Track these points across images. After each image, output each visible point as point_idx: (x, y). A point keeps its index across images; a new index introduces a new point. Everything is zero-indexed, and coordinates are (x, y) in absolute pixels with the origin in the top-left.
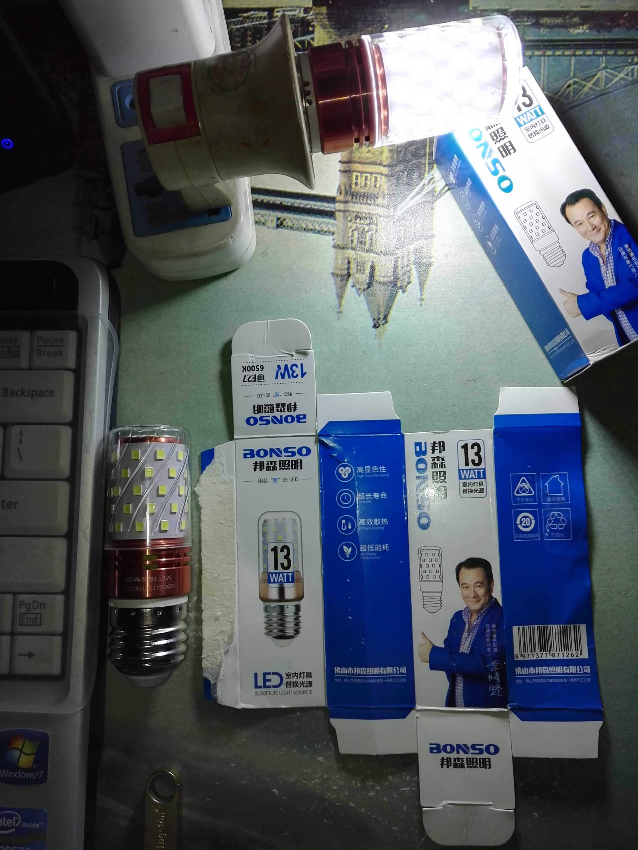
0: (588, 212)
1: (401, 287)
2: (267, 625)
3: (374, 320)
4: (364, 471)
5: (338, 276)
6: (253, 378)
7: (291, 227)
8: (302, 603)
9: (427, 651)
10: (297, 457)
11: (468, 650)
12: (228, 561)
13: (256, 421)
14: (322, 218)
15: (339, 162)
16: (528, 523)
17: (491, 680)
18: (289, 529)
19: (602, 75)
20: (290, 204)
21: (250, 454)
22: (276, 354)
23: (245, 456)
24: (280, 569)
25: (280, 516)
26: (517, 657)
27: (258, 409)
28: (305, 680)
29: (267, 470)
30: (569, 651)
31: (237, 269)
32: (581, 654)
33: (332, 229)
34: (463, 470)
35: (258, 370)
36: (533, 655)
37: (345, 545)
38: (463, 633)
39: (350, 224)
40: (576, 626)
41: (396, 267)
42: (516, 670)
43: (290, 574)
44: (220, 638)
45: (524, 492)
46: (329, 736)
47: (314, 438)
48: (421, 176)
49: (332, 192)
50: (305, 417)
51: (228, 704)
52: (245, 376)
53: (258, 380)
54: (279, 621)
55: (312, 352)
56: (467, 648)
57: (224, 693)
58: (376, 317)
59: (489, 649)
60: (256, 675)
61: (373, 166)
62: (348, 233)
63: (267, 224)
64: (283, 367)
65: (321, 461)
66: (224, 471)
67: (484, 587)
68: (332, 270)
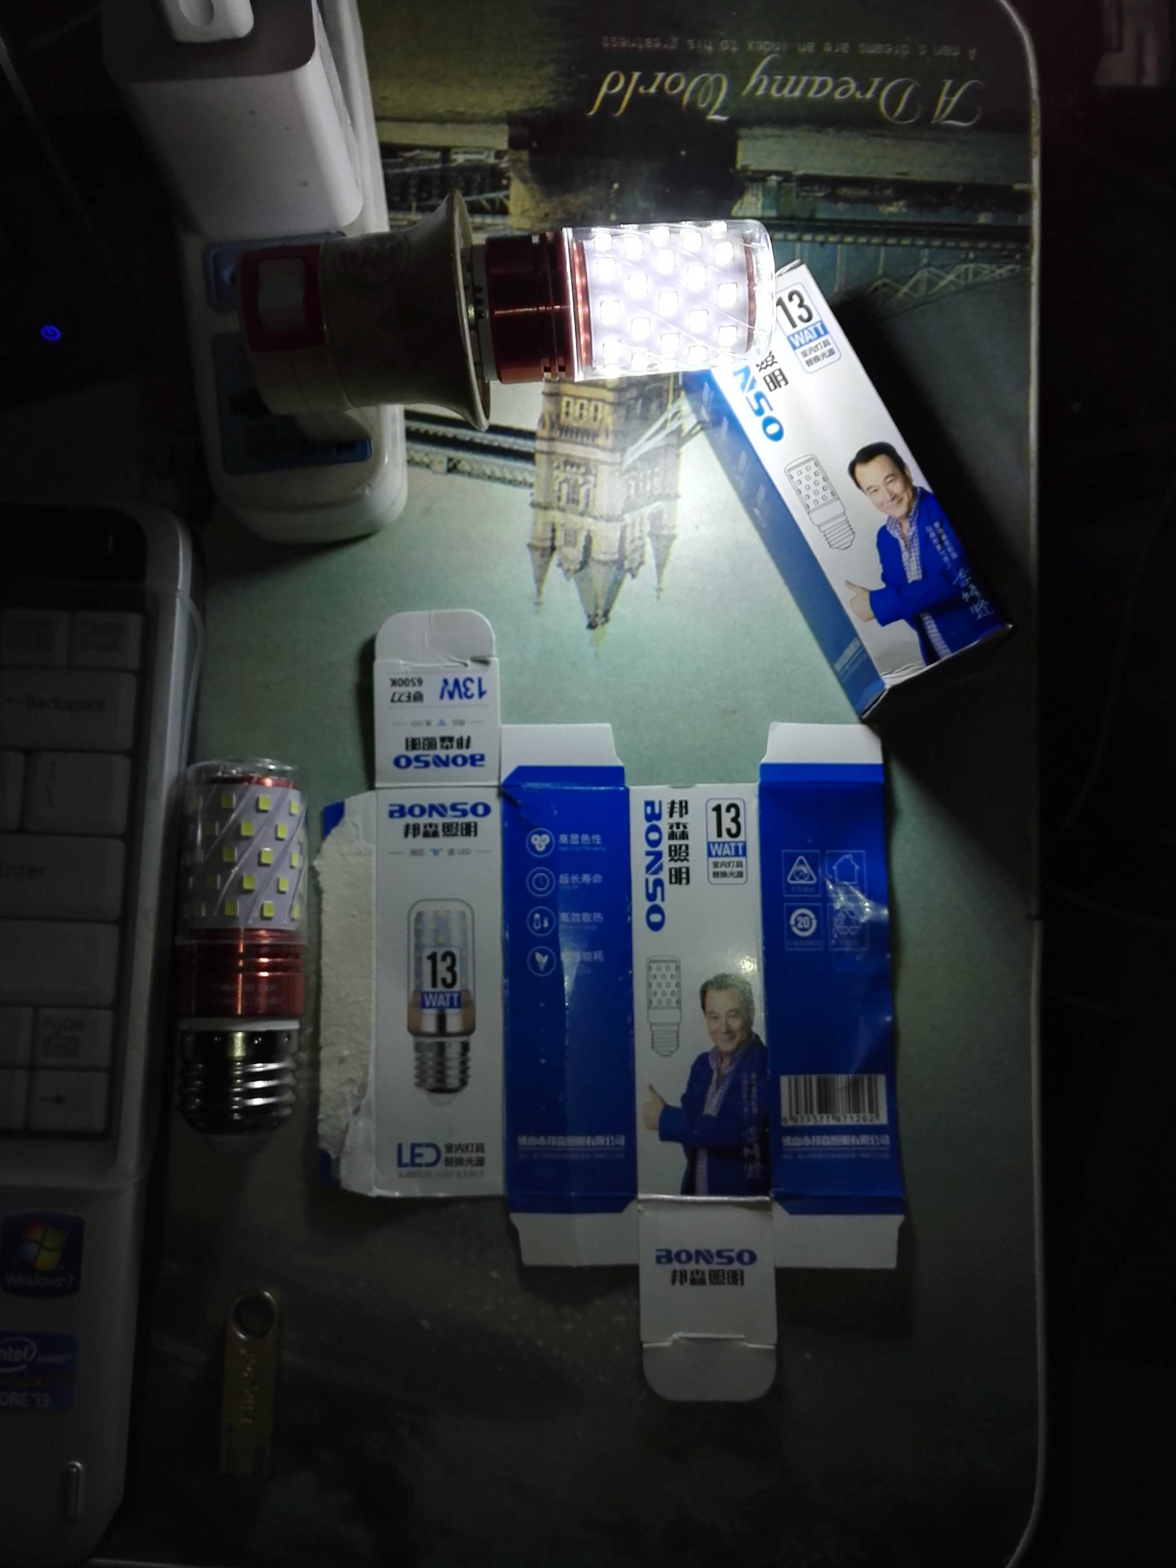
0: (884, 474)
1: (629, 570)
2: (419, 1072)
3: (589, 616)
4: (570, 841)
5: (536, 549)
6: (406, 697)
7: (470, 474)
8: (472, 1039)
9: (655, 1113)
10: (470, 818)
11: (715, 1111)
12: (362, 972)
13: (409, 762)
14: (515, 462)
16: (807, 925)
17: (747, 1155)
18: (454, 926)
19: (922, 275)
20: (466, 439)
21: (400, 811)
22: (441, 662)
23: (391, 814)
24: (440, 988)
25: (441, 907)
26: (786, 1122)
27: (413, 744)
28: (475, 1155)
29: (423, 837)
30: (860, 1114)
31: (375, 533)
32: (878, 1118)
33: (530, 479)
34: (714, 843)
35: (415, 685)
36: (808, 1118)
37: (539, 951)
38: (709, 1086)
39: (556, 473)
41: (622, 539)
42: (784, 1141)
43: (455, 995)
44: (346, 1089)
45: (802, 878)
46: (508, 1240)
47: (494, 791)
48: (662, 408)
49: (531, 424)
50: (482, 758)
51: (357, 1190)
52: (395, 693)
53: (414, 699)
54: (437, 1066)
55: (495, 660)
56: (714, 1108)
57: (351, 1173)
58: (592, 612)
59: (746, 1110)
60: (400, 1147)
61: (592, 389)
62: (553, 485)
63: (431, 466)
64: (451, 682)
65: (506, 825)
66: (359, 836)
67: (740, 1018)
68: (528, 540)
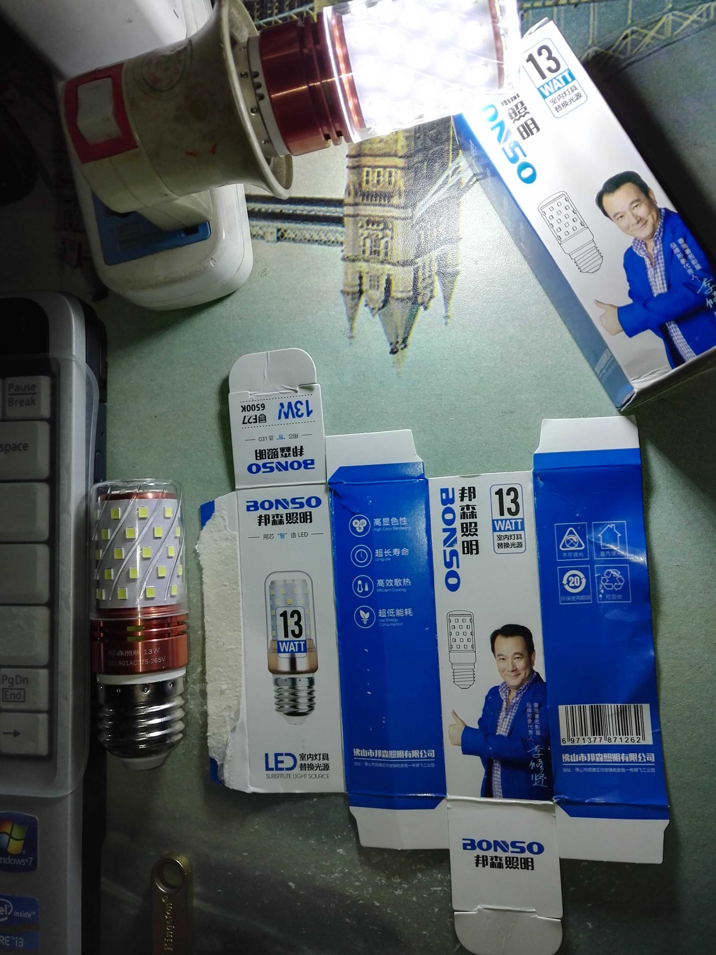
0: (631, 201)
1: (422, 304)
2: (278, 700)
3: (391, 344)
4: (382, 524)
5: (348, 294)
6: (254, 419)
7: (294, 240)
8: (316, 676)
9: (458, 733)
10: (306, 509)
11: (506, 732)
12: (233, 627)
13: (258, 468)
14: (329, 225)
15: (347, 156)
16: (577, 583)
17: (533, 768)
18: (299, 590)
19: (668, 19)
20: (291, 212)
21: (254, 506)
22: (278, 391)
23: (248, 509)
24: (291, 637)
25: (288, 577)
26: (564, 742)
27: (260, 454)
28: (322, 762)
29: (272, 525)
30: (628, 735)
31: (234, 292)
32: (644, 739)
33: (341, 239)
34: (497, 520)
35: (259, 410)
36: (584, 739)
37: (363, 609)
38: (500, 713)
39: (361, 231)
40: (637, 706)
41: (416, 279)
42: (563, 757)
43: (302, 643)
44: (226, 713)
45: (572, 545)
46: (349, 826)
47: (323, 487)
48: (444, 166)
49: (340, 194)
50: (313, 462)
51: (236, 788)
52: (245, 417)
53: (259, 421)
54: (291, 696)
55: (317, 385)
56: (505, 730)
57: (232, 776)
58: (394, 341)
59: (531, 732)
60: (267, 755)
61: (386, 159)
62: (359, 242)
63: (265, 237)
64: (286, 406)
65: (333, 513)
66: (226, 526)
67: (523, 659)
68: (341, 288)
